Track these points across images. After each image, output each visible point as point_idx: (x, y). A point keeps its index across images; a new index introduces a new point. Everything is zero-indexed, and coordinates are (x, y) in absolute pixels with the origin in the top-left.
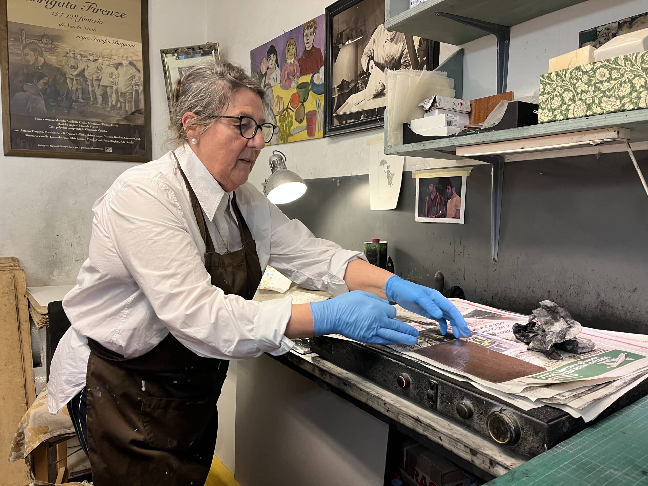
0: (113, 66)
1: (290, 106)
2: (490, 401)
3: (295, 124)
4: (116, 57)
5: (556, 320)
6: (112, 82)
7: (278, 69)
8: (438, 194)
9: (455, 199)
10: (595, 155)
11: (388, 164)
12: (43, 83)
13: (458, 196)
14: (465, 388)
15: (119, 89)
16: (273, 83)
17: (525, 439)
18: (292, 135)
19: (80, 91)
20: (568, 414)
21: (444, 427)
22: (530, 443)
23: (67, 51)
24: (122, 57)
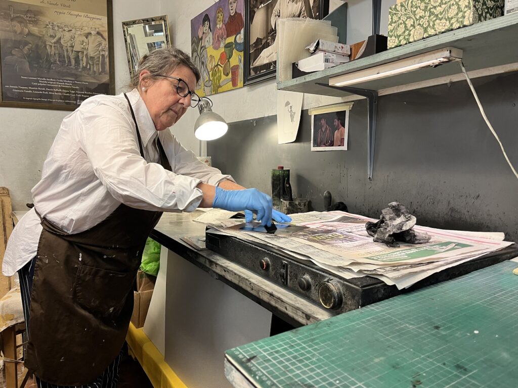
0: (84, 36)
1: (219, 63)
2: (323, 273)
3: (223, 77)
4: (86, 28)
5: (399, 216)
6: (83, 48)
7: (211, 33)
8: (328, 127)
9: (340, 130)
10: (446, 84)
11: (291, 105)
12: (28, 49)
13: (343, 127)
14: (306, 265)
15: (88, 54)
16: (207, 44)
17: (346, 304)
18: (221, 87)
19: (57, 55)
20: (383, 282)
21: (291, 300)
22: (349, 306)
23: (46, 23)
24: (91, 28)
